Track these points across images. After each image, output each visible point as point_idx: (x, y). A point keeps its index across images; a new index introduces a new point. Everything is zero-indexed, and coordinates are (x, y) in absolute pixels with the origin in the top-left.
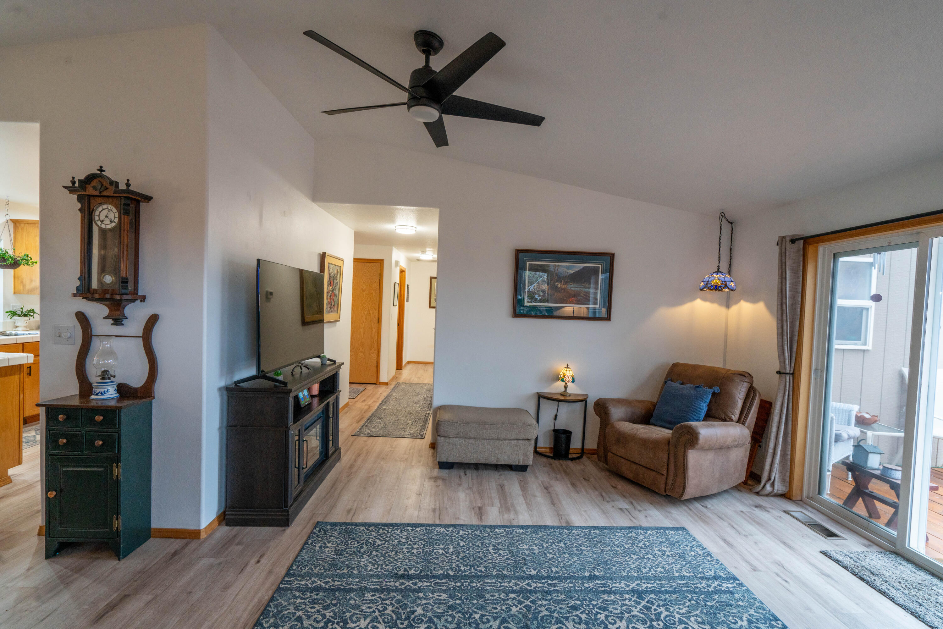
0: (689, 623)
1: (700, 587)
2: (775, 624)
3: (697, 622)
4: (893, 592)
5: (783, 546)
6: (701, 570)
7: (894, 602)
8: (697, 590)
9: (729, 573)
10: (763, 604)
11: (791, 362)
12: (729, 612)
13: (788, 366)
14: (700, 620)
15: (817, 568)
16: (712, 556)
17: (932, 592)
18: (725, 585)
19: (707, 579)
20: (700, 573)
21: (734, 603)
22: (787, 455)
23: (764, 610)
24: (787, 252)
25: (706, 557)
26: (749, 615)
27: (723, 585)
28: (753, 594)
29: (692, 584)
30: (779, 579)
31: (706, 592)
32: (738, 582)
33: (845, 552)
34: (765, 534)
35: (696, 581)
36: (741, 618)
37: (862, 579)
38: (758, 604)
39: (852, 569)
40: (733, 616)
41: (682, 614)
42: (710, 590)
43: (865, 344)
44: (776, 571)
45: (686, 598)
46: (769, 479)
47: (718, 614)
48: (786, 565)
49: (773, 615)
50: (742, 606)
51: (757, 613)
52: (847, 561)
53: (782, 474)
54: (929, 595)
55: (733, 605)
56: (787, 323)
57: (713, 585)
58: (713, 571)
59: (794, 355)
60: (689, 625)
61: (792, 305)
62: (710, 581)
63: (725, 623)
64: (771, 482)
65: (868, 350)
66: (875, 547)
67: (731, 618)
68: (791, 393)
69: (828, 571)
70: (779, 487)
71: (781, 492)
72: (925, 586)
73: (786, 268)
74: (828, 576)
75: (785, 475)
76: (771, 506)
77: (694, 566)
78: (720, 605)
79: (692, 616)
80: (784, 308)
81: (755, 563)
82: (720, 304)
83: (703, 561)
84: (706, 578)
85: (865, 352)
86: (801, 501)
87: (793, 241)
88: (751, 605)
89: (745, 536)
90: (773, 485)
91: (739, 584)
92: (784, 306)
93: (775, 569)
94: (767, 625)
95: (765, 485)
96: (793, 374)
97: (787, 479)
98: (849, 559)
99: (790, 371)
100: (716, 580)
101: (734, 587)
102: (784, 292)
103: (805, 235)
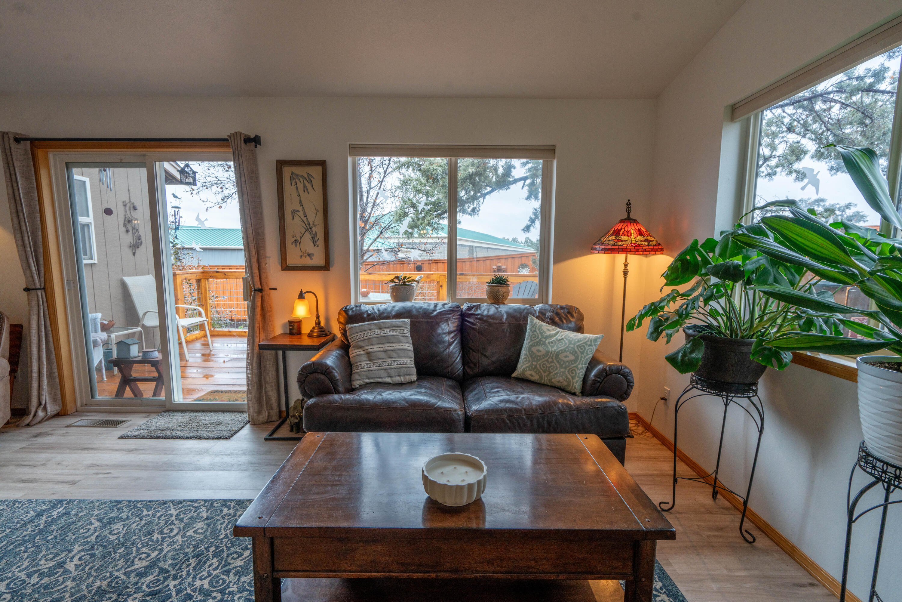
0: (40, 567)
1: (28, 532)
2: (121, 506)
3: (49, 560)
4: (180, 434)
5: (86, 452)
6: (16, 521)
7: (184, 439)
8: (27, 538)
9: (51, 502)
10: (101, 500)
11: (39, 276)
12: (75, 529)
13: (37, 281)
14: (51, 556)
15: (123, 450)
16: (20, 501)
17: (198, 421)
18: (55, 513)
19: (31, 521)
20: (18, 522)
21: (74, 518)
22: (54, 373)
23: (105, 503)
24: (13, 151)
25: (13, 506)
26: (96, 516)
27: (53, 514)
28: (87, 500)
29: (16, 538)
30: (101, 476)
31: (39, 532)
32: (66, 502)
33: (136, 428)
34: (62, 453)
35: (18, 533)
36: (91, 524)
37: (158, 438)
38: (97, 504)
39: (148, 435)
40: (82, 528)
41: (26, 568)
42: (41, 527)
43: (91, 258)
44: (94, 471)
45: (19, 553)
46: (40, 404)
47: (67, 538)
48: (98, 463)
49: (115, 502)
50: (85, 515)
51: (102, 509)
52: (142, 433)
53: (52, 394)
54: (198, 423)
55: (76, 520)
56: (28, 233)
57: (42, 521)
58: (31, 512)
59: (42, 269)
60: (42, 569)
61: (29, 213)
62: (36, 521)
63: (78, 538)
64: (42, 406)
65: (95, 264)
66: (152, 415)
67: (81, 531)
68: (46, 308)
69: (133, 447)
70: (51, 409)
71: (55, 413)
72: (193, 419)
73: (15, 170)
74: (136, 450)
75: (55, 394)
76: (51, 429)
77: (4, 523)
78: (62, 530)
79: (40, 560)
80: (22, 217)
81: (70, 478)
83: (11, 512)
84: (29, 522)
85: (93, 266)
86: (77, 411)
87: (18, 140)
88: (92, 509)
89: (42, 465)
90: (45, 408)
91: (68, 502)
92: (21, 214)
93: (92, 471)
94: (116, 511)
95: (36, 412)
96: (44, 289)
97: (59, 397)
98: (142, 431)
99: (40, 285)
100: (42, 515)
101: (65, 507)
102: (18, 198)
103: (32, 136)
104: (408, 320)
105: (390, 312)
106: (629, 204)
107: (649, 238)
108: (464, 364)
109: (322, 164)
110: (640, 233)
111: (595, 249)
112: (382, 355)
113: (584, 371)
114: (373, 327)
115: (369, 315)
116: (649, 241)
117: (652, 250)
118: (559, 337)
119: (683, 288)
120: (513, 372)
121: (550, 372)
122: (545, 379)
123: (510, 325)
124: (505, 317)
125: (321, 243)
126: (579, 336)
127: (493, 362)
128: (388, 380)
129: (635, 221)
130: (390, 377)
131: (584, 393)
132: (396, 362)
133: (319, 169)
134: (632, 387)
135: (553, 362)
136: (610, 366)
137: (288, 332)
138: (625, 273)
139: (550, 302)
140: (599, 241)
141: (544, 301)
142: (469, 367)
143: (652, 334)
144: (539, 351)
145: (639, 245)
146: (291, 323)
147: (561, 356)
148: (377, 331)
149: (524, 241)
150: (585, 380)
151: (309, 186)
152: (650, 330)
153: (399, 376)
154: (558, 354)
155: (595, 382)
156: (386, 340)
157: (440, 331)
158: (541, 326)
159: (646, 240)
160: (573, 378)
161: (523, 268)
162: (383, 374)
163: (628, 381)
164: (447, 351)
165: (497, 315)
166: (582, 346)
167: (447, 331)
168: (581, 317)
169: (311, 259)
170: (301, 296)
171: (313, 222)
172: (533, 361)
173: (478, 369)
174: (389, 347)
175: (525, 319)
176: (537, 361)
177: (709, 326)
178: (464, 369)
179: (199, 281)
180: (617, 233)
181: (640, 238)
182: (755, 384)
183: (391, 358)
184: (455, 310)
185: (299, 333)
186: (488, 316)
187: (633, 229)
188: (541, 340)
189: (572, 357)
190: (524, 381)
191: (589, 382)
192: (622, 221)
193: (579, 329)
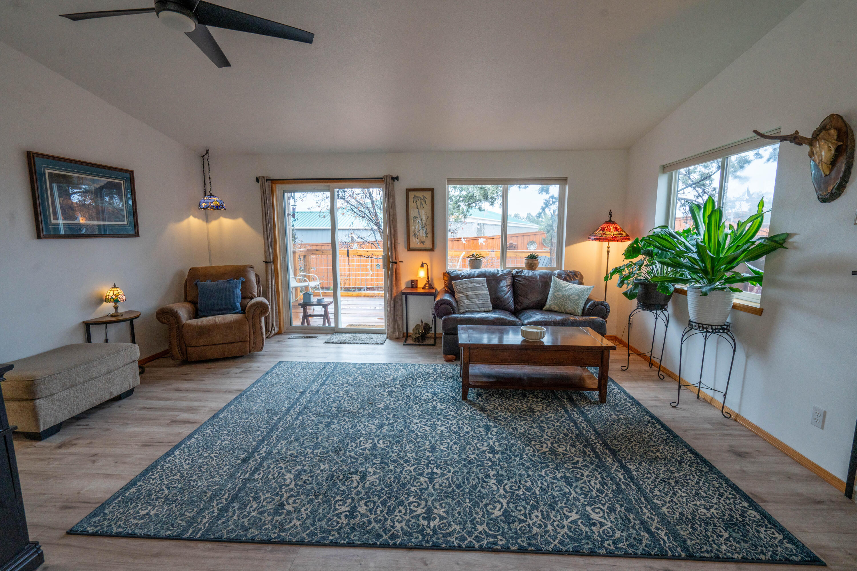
5: (314, 348)
11: (272, 255)
13: (271, 258)
15: (332, 347)
24: (266, 187)
25: (309, 363)
33: (328, 339)
36: (352, 369)
37: (345, 343)
39: (339, 342)
42: (332, 369)
52: (334, 341)
55: (344, 368)
58: (320, 365)
59: (273, 251)
64: (273, 327)
66: (328, 334)
68: (274, 273)
69: (336, 346)
72: (355, 336)
73: (266, 197)
74: (339, 348)
76: (282, 339)
82: (203, 220)
83: (311, 365)
86: (285, 332)
89: (299, 352)
90: (274, 329)
92: (267, 221)
95: (271, 330)
96: (273, 262)
97: (278, 323)
99: (272, 260)
102: (266, 212)
103: (272, 178)
104: (485, 279)
105: (474, 275)
106: (610, 213)
107: (622, 232)
108: (515, 304)
109: (432, 190)
110: (616, 230)
111: (590, 238)
112: (474, 296)
113: (583, 305)
114: (467, 282)
115: (462, 276)
116: (621, 234)
117: (623, 239)
118: (569, 287)
119: (635, 260)
120: (544, 307)
121: (565, 306)
122: (562, 309)
123: (541, 281)
124: (538, 277)
125: (430, 235)
126: (581, 286)
127: (532, 302)
128: (478, 310)
129: (614, 223)
130: (479, 308)
131: (583, 315)
132: (481, 300)
133: (430, 193)
134: (609, 312)
135: (566, 300)
136: (597, 302)
137: (410, 286)
138: (608, 252)
139: (563, 269)
140: (593, 234)
141: (559, 268)
142: (518, 305)
143: (619, 284)
144: (558, 295)
145: (615, 237)
146: (412, 281)
147: (571, 297)
148: (470, 284)
149: (525, 216)
150: (584, 309)
151: (423, 202)
152: (619, 282)
153: (484, 307)
154: (569, 296)
155: (589, 309)
156: (475, 289)
157: (502, 285)
158: (559, 281)
159: (620, 234)
160: (577, 308)
161: (531, 245)
162: (475, 306)
163: (607, 309)
164: (506, 296)
165: (533, 276)
166: (582, 292)
167: (506, 285)
168: (582, 277)
169: (424, 244)
170: (422, 266)
171: (425, 224)
172: (555, 300)
173: (524, 306)
174: (477, 292)
175: (550, 278)
176: (558, 300)
177: (646, 279)
178: (515, 306)
179: (305, 257)
180: (603, 229)
181: (616, 233)
182: (666, 305)
183: (479, 298)
184: (509, 273)
185: (417, 287)
186: (528, 277)
187: (612, 227)
188: (559, 289)
189: (577, 297)
190: (550, 311)
191: (586, 310)
192: (606, 222)
193: (581, 283)
